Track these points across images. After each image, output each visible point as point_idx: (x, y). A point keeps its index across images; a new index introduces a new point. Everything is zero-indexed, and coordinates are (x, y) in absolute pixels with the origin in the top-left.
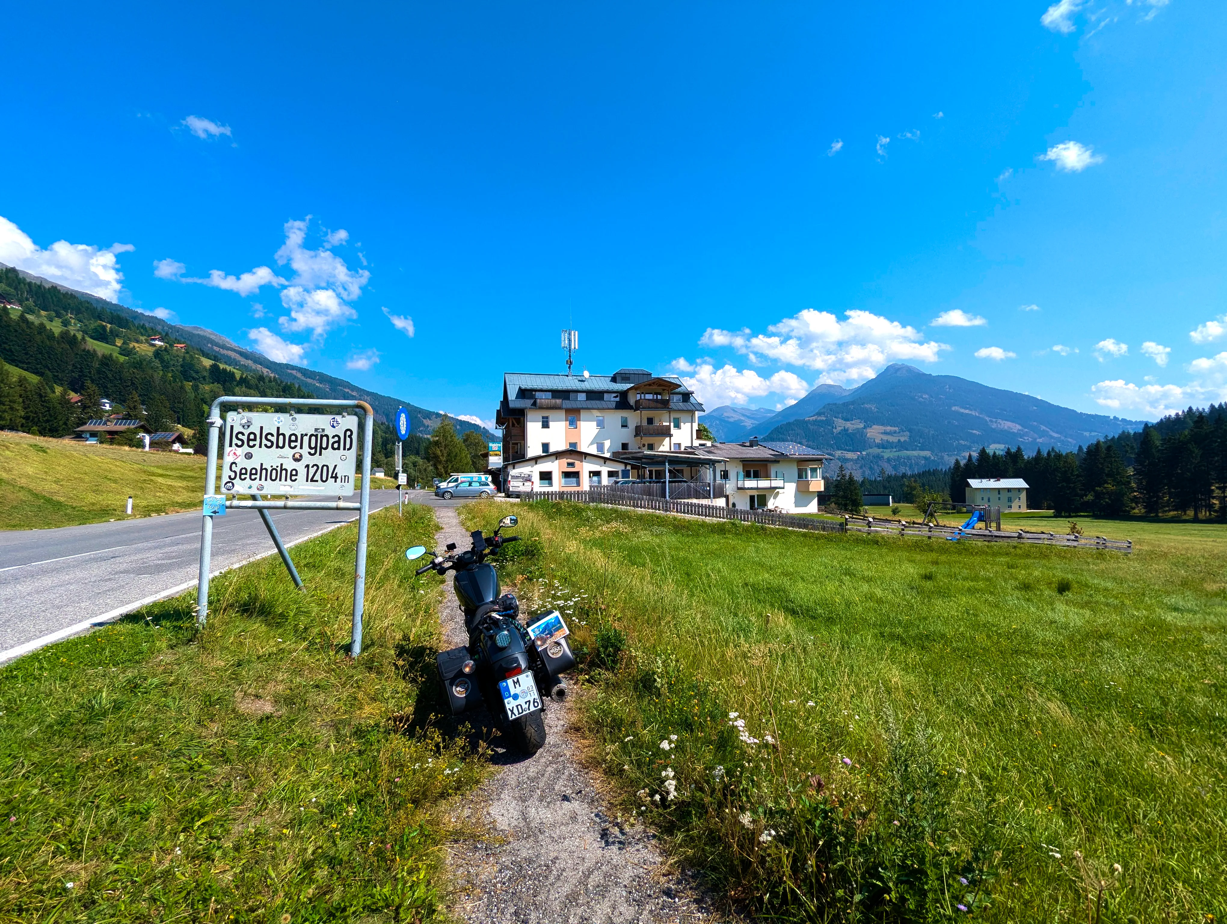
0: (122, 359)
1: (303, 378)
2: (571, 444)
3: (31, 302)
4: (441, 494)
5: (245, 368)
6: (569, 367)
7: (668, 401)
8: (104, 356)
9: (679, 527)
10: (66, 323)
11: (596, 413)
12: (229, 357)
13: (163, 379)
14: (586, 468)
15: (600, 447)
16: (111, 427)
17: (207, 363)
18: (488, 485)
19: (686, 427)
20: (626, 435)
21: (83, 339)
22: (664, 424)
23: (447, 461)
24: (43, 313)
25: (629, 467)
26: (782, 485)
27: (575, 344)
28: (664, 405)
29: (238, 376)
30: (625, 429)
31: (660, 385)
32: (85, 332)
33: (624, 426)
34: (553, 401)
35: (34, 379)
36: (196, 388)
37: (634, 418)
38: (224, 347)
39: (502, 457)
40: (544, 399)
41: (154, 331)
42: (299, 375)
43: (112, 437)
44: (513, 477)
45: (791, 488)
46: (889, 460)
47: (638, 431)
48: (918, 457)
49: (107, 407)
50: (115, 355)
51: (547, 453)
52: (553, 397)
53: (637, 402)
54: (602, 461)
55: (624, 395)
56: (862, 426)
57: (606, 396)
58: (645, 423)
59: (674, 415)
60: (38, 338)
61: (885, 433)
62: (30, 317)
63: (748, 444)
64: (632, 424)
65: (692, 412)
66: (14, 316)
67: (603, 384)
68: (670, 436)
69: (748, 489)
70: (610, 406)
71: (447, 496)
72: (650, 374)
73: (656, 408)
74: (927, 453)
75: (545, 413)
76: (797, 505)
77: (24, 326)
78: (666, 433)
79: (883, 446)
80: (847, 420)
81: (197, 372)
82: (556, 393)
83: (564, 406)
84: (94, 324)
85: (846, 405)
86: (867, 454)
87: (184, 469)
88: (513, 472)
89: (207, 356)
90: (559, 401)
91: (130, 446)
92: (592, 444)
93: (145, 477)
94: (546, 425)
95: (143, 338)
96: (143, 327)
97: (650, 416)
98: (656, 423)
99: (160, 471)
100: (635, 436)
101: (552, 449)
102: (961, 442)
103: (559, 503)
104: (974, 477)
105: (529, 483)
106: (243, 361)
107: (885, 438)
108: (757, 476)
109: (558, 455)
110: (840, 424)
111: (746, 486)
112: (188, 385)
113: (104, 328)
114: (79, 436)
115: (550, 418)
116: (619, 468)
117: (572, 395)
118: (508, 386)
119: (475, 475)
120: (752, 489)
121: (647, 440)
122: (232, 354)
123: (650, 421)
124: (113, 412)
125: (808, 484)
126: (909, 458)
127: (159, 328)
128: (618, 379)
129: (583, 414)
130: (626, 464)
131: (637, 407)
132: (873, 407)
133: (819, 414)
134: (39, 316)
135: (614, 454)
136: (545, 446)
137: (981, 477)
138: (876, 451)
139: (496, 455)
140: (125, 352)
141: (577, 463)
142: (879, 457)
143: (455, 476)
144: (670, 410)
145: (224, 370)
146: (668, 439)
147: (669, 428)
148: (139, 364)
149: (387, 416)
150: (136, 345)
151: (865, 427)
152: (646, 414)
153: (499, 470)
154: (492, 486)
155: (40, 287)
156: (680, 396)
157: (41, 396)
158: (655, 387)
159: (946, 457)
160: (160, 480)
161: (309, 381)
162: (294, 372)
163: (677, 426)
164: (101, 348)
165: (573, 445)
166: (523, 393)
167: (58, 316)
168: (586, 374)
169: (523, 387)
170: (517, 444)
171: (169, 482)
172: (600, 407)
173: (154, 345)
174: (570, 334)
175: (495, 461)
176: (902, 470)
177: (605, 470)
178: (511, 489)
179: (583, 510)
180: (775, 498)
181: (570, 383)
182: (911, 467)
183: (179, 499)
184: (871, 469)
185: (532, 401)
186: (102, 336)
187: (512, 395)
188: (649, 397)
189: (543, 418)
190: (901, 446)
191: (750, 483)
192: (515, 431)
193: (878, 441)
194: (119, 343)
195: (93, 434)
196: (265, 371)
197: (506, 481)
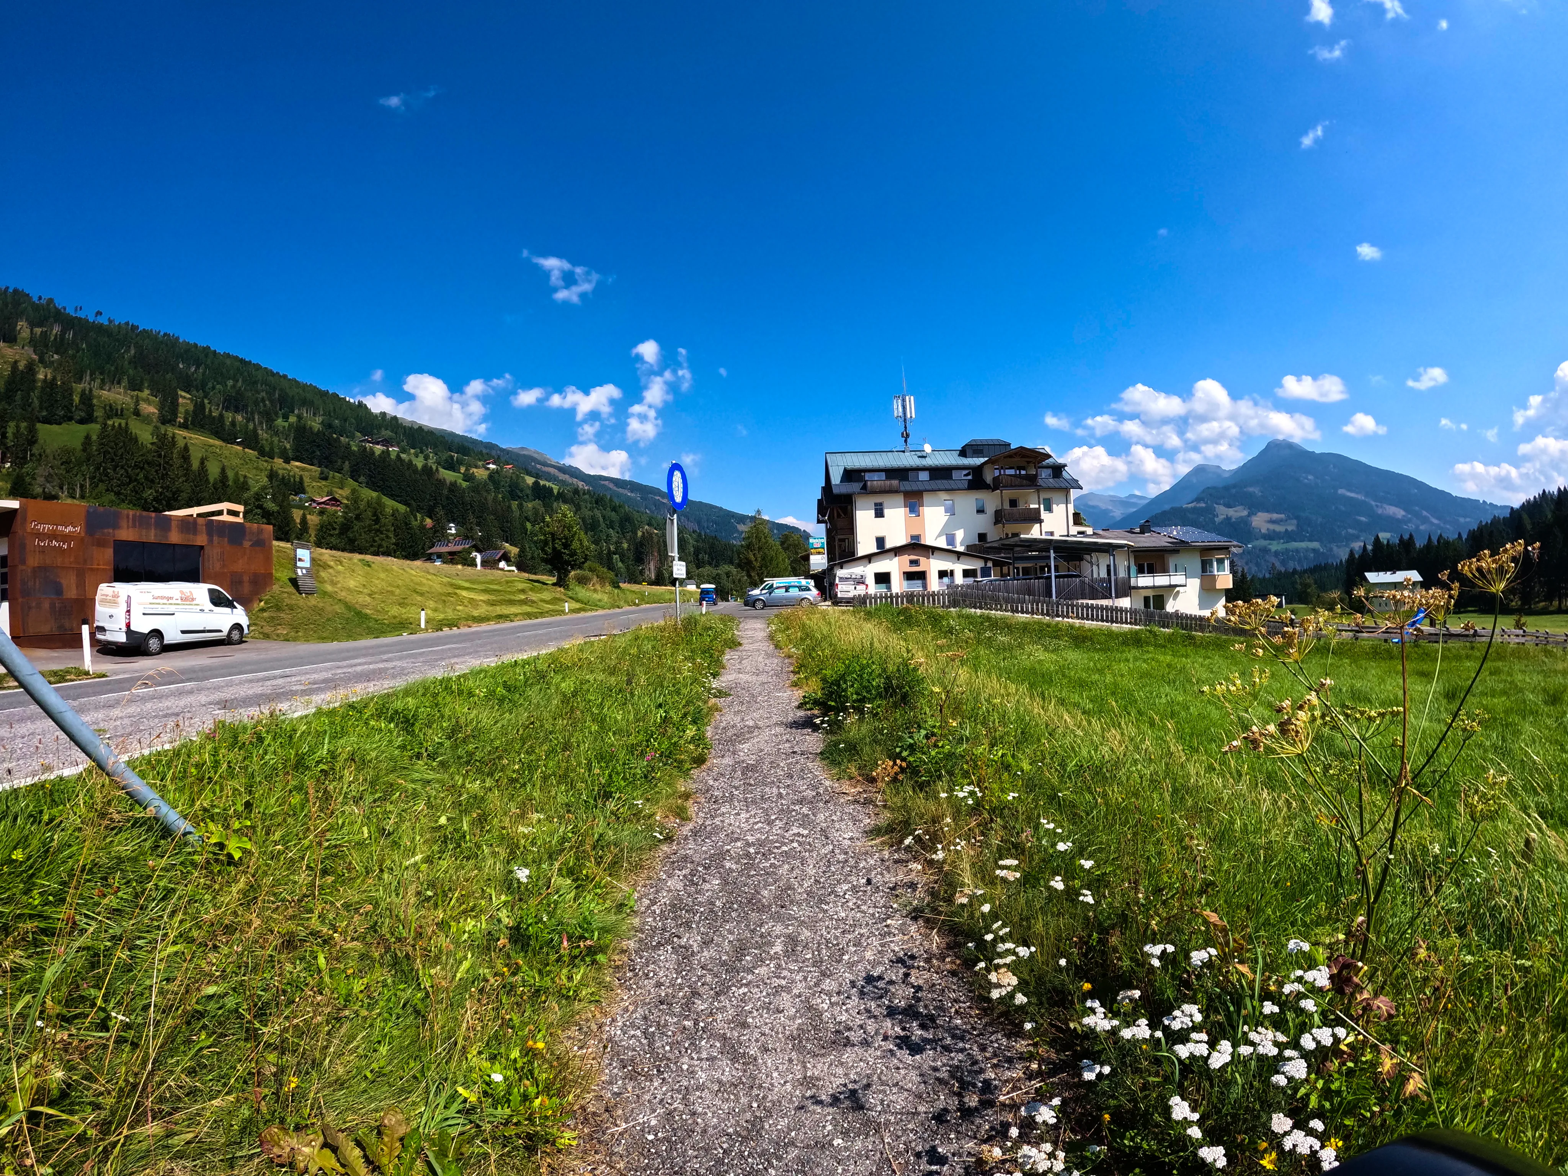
0: (465, 484)
1: (615, 488)
2: (912, 537)
3: (405, 443)
4: (751, 603)
5: (563, 483)
6: (906, 441)
7: (1036, 476)
8: (451, 484)
9: (1080, 639)
10: (426, 458)
11: (943, 496)
12: (549, 473)
13: (495, 499)
14: (933, 566)
15: (951, 540)
16: (452, 548)
17: (530, 480)
18: (809, 590)
19: (1059, 509)
20: (984, 523)
21: (437, 469)
22: (1032, 506)
23: (761, 567)
24: (412, 451)
25: (990, 564)
26: (1183, 583)
27: (911, 412)
28: (1031, 482)
29: (555, 491)
30: (981, 516)
31: (1024, 456)
32: (439, 463)
33: (980, 511)
34: (888, 482)
35: (402, 508)
36: (520, 507)
37: (992, 501)
38: (545, 464)
39: (825, 556)
40: (876, 481)
41: (490, 456)
42: (611, 486)
43: (452, 558)
44: (841, 578)
45: (1194, 585)
46: (1276, 553)
47: (999, 517)
48: (1307, 550)
49: (453, 531)
50: (460, 481)
51: (882, 549)
52: (888, 478)
53: (995, 479)
54: (955, 557)
55: (977, 471)
56: (1245, 513)
57: (955, 475)
58: (1007, 506)
59: (1044, 495)
60: (407, 473)
61: (1272, 521)
62: (403, 456)
63: (1138, 530)
64: (991, 509)
65: (1066, 491)
66: (393, 456)
67: (951, 459)
68: (1041, 521)
69: (1143, 588)
70: (961, 486)
71: (759, 605)
72: (1009, 445)
73: (1021, 486)
74: (1315, 545)
75: (878, 499)
76: (1202, 606)
77: (398, 463)
78: (1035, 518)
79: (1271, 536)
80: (1229, 506)
81: (522, 491)
82: (893, 473)
83: (902, 489)
84: (445, 455)
85: (1227, 488)
86: (1253, 547)
87: (491, 582)
88: (840, 573)
89: (529, 474)
90: (895, 483)
91: (464, 565)
92: (939, 535)
93: (450, 590)
94: (879, 514)
95: (480, 463)
96: (481, 453)
97: (1013, 497)
98: (1021, 506)
99: (467, 585)
100: (995, 524)
101: (888, 545)
102: (1350, 531)
103: (906, 609)
104: (1370, 571)
105: (863, 587)
106: (562, 476)
107: (1272, 527)
108: (1152, 570)
109: (897, 551)
110: (1222, 512)
111: (1140, 585)
112: (515, 504)
113: (452, 457)
114: (429, 558)
115: (885, 505)
116: (976, 565)
117: (910, 474)
118: (830, 469)
119: (793, 580)
120: (1147, 588)
121: (1011, 528)
122: (552, 470)
123: (1013, 503)
124: (456, 535)
125: (1213, 579)
126: (1297, 551)
127: (494, 453)
128: (969, 452)
129: (927, 498)
130: (986, 560)
131: (996, 485)
132: (1255, 490)
133: (1198, 500)
134: (409, 454)
135: (968, 547)
136: (880, 541)
137: (1378, 570)
138: (1262, 543)
139: (819, 553)
140: (468, 477)
141: (922, 560)
142: (1265, 550)
143: (769, 581)
144: (1039, 489)
145: (544, 486)
146: (1037, 526)
147: (1038, 511)
148: (477, 487)
149: (699, 523)
150: (475, 470)
151: (1249, 515)
152: (1008, 493)
153: (824, 572)
154: (815, 592)
155: (411, 428)
156: (1050, 471)
157: (406, 524)
158: (1017, 459)
159: (1335, 548)
160: (464, 593)
161: (620, 490)
162: (606, 483)
163: (1049, 509)
164: (448, 475)
165: (917, 537)
166: (850, 475)
167: (422, 452)
168: (928, 448)
169: (849, 468)
170: (843, 540)
171: (472, 595)
172: (948, 487)
173: (488, 469)
174: (904, 401)
175: (818, 562)
176: (1292, 565)
177: (958, 568)
178: (839, 595)
179: (943, 617)
180: (1174, 599)
181: (909, 460)
182: (1300, 561)
183: (476, 613)
184: (1258, 565)
185: (861, 485)
186: (451, 466)
187: (836, 479)
188: (1011, 472)
189: (876, 504)
190: (1289, 536)
191: (1145, 581)
192: (841, 523)
193: (1264, 531)
194: (463, 470)
195: (440, 556)
196: (581, 484)
197: (832, 585)
